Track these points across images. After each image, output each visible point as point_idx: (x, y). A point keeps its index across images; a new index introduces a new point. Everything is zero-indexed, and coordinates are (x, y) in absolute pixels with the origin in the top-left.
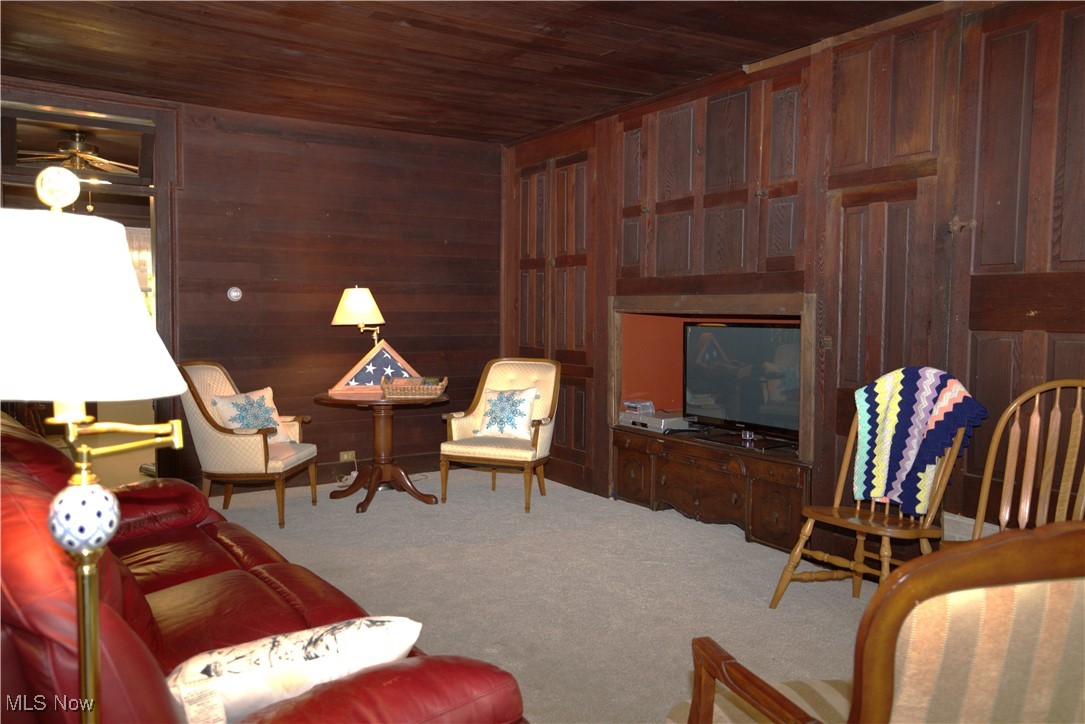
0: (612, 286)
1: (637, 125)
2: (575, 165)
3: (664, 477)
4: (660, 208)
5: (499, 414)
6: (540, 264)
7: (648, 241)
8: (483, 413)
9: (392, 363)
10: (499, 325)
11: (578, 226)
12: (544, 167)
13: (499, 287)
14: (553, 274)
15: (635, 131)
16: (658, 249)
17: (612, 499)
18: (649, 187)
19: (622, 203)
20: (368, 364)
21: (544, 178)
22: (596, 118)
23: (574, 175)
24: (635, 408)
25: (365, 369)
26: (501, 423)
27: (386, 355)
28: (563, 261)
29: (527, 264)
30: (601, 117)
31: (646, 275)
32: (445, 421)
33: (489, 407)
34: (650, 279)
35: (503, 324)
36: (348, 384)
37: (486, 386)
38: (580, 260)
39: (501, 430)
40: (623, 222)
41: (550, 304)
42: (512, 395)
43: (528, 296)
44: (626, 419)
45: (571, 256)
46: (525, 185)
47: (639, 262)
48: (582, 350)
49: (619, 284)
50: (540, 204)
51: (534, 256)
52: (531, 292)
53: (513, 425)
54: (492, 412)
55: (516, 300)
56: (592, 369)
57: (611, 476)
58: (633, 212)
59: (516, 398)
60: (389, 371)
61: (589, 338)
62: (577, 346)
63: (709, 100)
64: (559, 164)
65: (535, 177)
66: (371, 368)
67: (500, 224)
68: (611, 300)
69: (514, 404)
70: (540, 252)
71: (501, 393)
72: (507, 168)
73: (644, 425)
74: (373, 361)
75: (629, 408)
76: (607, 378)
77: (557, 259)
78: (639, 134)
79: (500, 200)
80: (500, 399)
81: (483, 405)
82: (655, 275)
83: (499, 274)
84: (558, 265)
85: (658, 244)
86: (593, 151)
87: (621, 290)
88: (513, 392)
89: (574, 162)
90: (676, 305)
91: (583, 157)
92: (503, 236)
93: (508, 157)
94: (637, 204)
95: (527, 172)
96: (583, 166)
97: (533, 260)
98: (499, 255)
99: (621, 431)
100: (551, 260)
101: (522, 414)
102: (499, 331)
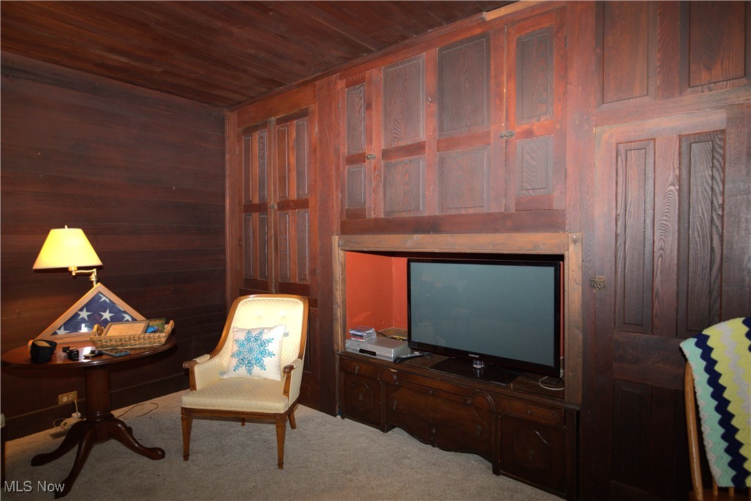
0: (336, 225)
1: (361, 81)
2: (295, 121)
3: (395, 403)
4: (386, 154)
5: (246, 355)
6: (262, 208)
7: (374, 184)
8: (230, 354)
9: (111, 307)
10: (225, 259)
11: (300, 175)
12: (265, 125)
13: (224, 228)
14: (275, 216)
15: (357, 86)
16: (385, 192)
17: (339, 417)
18: (374, 135)
19: (345, 151)
20: (81, 310)
21: (265, 134)
22: (316, 79)
23: (294, 130)
24: (361, 337)
25: (77, 315)
26: (250, 365)
27: (104, 298)
28: (285, 205)
29: (250, 208)
30: (322, 76)
31: (373, 216)
32: (187, 370)
33: (236, 348)
34: (377, 220)
35: (228, 259)
36: (55, 333)
37: (233, 325)
38: (302, 204)
39: (250, 372)
40: (347, 169)
41: (273, 242)
42: (261, 333)
43: (251, 235)
44: (353, 346)
45: (292, 201)
46: (247, 142)
47: (365, 203)
48: (305, 283)
49: (343, 225)
50: (262, 157)
51: (256, 201)
52: (254, 232)
53: (263, 367)
54: (239, 353)
55: (240, 240)
56: (316, 300)
57: (337, 397)
58: (358, 159)
59: (265, 337)
60: (107, 315)
61: (313, 272)
62: (300, 279)
63: (441, 50)
64: (279, 122)
65: (256, 135)
66: (84, 314)
67: (224, 176)
68: (336, 239)
69: (263, 344)
70: (262, 198)
71: (249, 332)
72: (231, 130)
73: (374, 354)
74: (88, 306)
75: (355, 336)
76: (332, 308)
77: (279, 204)
78: (362, 89)
79: (224, 156)
80: (248, 339)
81: (230, 346)
82: (383, 217)
83: (224, 218)
84: (279, 209)
85: (384, 186)
86: (314, 107)
87: (345, 230)
88: (262, 331)
89: (295, 119)
90: (408, 243)
91: (303, 114)
92: (227, 185)
93: (232, 119)
94: (361, 152)
95: (249, 131)
96: (303, 122)
97: (255, 204)
98: (224, 201)
99: (348, 358)
100: (273, 203)
101: (271, 354)
102: (225, 266)
